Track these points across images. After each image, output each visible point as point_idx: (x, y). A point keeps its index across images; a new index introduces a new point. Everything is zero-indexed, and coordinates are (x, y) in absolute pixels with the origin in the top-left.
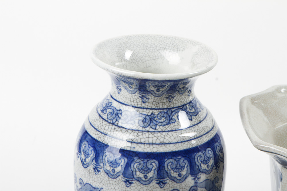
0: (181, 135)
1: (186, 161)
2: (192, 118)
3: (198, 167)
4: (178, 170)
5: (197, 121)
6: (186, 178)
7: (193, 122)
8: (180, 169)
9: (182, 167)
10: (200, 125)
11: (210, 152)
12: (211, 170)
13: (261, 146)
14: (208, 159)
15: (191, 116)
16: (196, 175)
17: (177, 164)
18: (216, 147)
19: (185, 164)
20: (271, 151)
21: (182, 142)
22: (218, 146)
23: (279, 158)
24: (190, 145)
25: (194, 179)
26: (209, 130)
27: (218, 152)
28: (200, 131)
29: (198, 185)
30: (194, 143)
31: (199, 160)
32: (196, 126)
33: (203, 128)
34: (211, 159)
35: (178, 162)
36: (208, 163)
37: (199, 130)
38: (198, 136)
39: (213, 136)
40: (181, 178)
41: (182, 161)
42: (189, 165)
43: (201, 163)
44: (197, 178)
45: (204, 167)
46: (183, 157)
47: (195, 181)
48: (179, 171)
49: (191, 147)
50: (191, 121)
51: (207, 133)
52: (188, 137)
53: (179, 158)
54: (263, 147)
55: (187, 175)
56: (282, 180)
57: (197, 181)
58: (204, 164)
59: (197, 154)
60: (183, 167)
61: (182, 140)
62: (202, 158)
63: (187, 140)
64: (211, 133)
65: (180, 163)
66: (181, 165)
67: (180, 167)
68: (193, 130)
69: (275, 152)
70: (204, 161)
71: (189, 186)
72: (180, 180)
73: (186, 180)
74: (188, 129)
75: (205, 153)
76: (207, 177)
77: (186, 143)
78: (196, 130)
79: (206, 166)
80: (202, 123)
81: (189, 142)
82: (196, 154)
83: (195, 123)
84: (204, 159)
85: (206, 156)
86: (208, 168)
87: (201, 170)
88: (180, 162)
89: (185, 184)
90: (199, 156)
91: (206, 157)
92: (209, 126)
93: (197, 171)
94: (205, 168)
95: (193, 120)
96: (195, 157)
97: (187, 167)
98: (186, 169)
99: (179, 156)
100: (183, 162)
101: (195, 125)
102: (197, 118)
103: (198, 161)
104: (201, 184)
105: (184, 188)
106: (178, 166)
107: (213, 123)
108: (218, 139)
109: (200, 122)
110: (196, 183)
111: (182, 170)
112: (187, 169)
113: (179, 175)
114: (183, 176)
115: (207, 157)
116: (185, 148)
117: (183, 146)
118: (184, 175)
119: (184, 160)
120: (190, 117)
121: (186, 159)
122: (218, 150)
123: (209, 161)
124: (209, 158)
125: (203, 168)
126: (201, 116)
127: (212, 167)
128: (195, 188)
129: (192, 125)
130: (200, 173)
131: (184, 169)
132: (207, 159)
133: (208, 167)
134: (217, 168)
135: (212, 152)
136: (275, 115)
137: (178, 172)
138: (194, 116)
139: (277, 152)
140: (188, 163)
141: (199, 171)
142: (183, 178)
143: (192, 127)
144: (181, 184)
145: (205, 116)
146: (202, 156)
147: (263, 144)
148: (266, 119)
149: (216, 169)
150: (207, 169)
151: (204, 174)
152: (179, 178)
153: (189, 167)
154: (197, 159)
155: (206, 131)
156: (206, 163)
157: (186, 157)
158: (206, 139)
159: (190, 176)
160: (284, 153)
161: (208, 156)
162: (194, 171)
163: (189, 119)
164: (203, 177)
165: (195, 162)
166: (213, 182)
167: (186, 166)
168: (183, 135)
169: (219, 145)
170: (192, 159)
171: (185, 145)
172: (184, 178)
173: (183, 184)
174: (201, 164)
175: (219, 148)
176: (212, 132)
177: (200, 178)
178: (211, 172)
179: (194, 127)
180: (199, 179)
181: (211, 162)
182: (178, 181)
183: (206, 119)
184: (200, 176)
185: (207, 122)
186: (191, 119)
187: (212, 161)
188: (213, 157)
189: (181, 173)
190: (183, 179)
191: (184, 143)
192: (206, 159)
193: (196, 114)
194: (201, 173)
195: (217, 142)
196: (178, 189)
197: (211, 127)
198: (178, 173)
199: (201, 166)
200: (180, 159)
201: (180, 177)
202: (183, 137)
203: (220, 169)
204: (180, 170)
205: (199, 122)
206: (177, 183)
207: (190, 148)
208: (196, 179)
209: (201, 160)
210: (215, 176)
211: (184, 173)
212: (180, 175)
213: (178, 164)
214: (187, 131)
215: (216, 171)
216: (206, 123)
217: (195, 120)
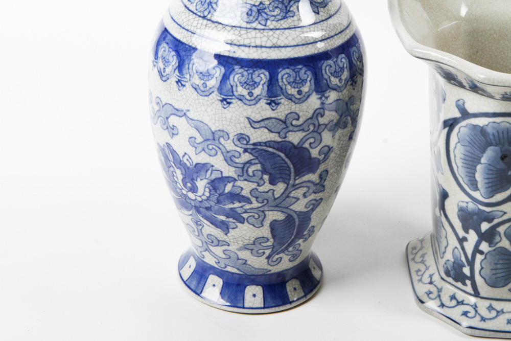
0: (302, 35)
1: (309, 73)
2: (320, 10)
3: (326, 82)
4: (297, 85)
5: (325, 15)
6: (308, 96)
7: (320, 16)
8: (300, 83)
9: (303, 80)
10: (330, 21)
11: (343, 60)
12: (344, 86)
13: (418, 52)
14: (341, 71)
15: (317, 7)
16: (323, 93)
17: (296, 77)
18: (353, 54)
19: (308, 77)
21: (303, 45)
22: (356, 53)
23: (443, 69)
24: (315, 49)
25: (321, 98)
26: (343, 28)
27: (355, 60)
28: (330, 30)
29: (326, 106)
30: (321, 47)
31: (328, 71)
32: (325, 22)
33: (335, 26)
34: (345, 70)
35: (298, 73)
36: (341, 75)
37: (328, 29)
38: (327, 36)
39: (348, 37)
40: (302, 96)
41: (303, 71)
42: (313, 78)
43: (330, 75)
44: (325, 97)
45: (334, 81)
46: (305, 66)
47: (322, 101)
48: (299, 87)
49: (316, 52)
50: (317, 15)
51: (340, 33)
52: (312, 37)
53: (299, 68)
54: (420, 53)
55: (311, 92)
56: (446, 101)
57: (324, 101)
58: (335, 77)
59: (326, 62)
60: (305, 81)
61: (303, 42)
62: (332, 69)
63: (312, 41)
64: (346, 33)
65: (301, 76)
66: (302, 78)
67: (300, 81)
68: (321, 28)
69: (436, 60)
70: (336, 73)
71: (312, 108)
72: (299, 99)
73: (309, 100)
74: (313, 26)
75: (336, 61)
76: (339, 96)
77: (310, 46)
78: (325, 28)
79: (337, 80)
80: (332, 17)
81: (313, 44)
82: (324, 63)
83: (324, 18)
84: (334, 69)
85: (338, 65)
86: (341, 83)
87: (330, 86)
88: (300, 73)
89: (308, 105)
90: (328, 65)
91: (337, 67)
92: (343, 23)
93: (325, 87)
94: (335, 83)
95: (321, 13)
96: (322, 66)
97: (310, 81)
98: (308, 84)
99: (299, 65)
100: (305, 73)
101: (323, 21)
102: (326, 11)
103: (326, 73)
104: (330, 106)
105: (305, 110)
106: (298, 79)
107: (349, 19)
108: (356, 41)
109: (330, 17)
110: (323, 104)
111: (303, 85)
112: (311, 83)
113: (298, 92)
114: (304, 94)
115: (340, 67)
116: (308, 53)
117: (305, 50)
118: (306, 93)
119: (306, 71)
120: (316, 9)
121: (309, 70)
122: (355, 58)
123: (343, 73)
124: (342, 69)
125: (333, 83)
126: (332, 9)
127: (346, 82)
128: (322, 111)
129: (318, 21)
130: (329, 91)
131: (306, 83)
132: (340, 69)
133: (341, 81)
134: (354, 84)
135: (347, 60)
136: (438, 10)
137: (297, 88)
138: (322, 7)
139: (439, 61)
140: (311, 74)
141: (327, 87)
142: (304, 96)
143: (319, 24)
144: (301, 104)
145: (338, 8)
146: (332, 65)
147: (419, 49)
148: (425, 15)
149: (352, 84)
150: (339, 84)
151: (335, 91)
152: (298, 96)
153: (313, 81)
154: (325, 69)
155: (339, 30)
156: (337, 76)
157: (309, 66)
158: (338, 41)
159: (314, 93)
160: (450, 61)
161: (341, 65)
162: (321, 88)
163: (314, 12)
164: (333, 96)
165: (322, 75)
166: (347, 104)
167: (309, 79)
168: (306, 35)
169: (357, 50)
170: (317, 70)
171: (308, 49)
172: (306, 96)
173: (303, 104)
174: (331, 78)
175: (357, 55)
176: (347, 31)
177: (329, 96)
178: (345, 88)
179: (322, 23)
180: (327, 98)
181: (345, 75)
182: (297, 101)
183: (339, 13)
184: (329, 94)
185: (341, 17)
186: (317, 12)
187: (347, 73)
188: (348, 67)
189: (301, 89)
190: (305, 98)
191: (306, 46)
192: (337, 71)
193: (324, 5)
194: (331, 90)
195: (355, 46)
196: (297, 112)
197: (346, 24)
198: (297, 90)
199: (330, 80)
200: (301, 69)
201: (299, 94)
202: (305, 37)
203: (357, 85)
204: (301, 85)
205: (328, 16)
206: (296, 103)
207: (316, 54)
208: (323, 98)
209: (330, 71)
210: (351, 96)
211: (305, 89)
212: (300, 92)
213: (298, 76)
214: (312, 29)
215: (351, 87)
216: (339, 19)
217: (323, 14)
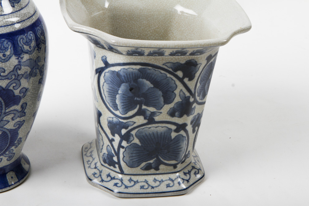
0: (4, 21)
1: (9, 43)
2: (15, 5)
3: (20, 48)
4: (2, 51)
5: (19, 8)
6: (10, 58)
7: (15, 8)
8: (4, 50)
9: (6, 48)
10: (22, 11)
11: (31, 35)
12: (33, 50)
13: (75, 28)
14: (30, 41)
15: (13, 3)
16: (19, 56)
17: (1, 46)
18: (38, 31)
19: (9, 46)
20: (83, 32)
21: (5, 26)
22: (40, 30)
23: (91, 38)
24: (13, 28)
25: (18, 59)
26: (30, 15)
27: (39, 35)
28: (22, 17)
29: (22, 63)
30: (18, 26)
31: (21, 42)
32: (18, 12)
33: (25, 14)
34: (33, 41)
35: (2, 44)
36: (30, 44)
37: (20, 16)
38: (20, 20)
39: (34, 21)
40: (6, 58)
41: (5, 42)
42: (12, 47)
43: (23, 44)
44: (20, 57)
45: (26, 48)
46: (7, 39)
47: (19, 60)
48: (3, 52)
49: (13, 30)
50: (13, 8)
51: (29, 18)
52: (11, 21)
53: (3, 41)
54: (77, 29)
55: (11, 55)
56: (96, 58)
57: (20, 60)
58: (26, 45)
59: (20, 36)
60: (7, 48)
61: (5, 25)
62: (24, 40)
63: (10, 24)
64: (33, 18)
65: (4, 45)
66: (5, 47)
67: (4, 48)
68: (16, 15)
70: (27, 43)
71: (13, 65)
72: (4, 60)
73: (11, 60)
74: (11, 14)
75: (27, 35)
76: (30, 57)
77: (9, 27)
78: (19, 16)
79: (28, 47)
80: (23, 9)
81: (11, 26)
82: (18, 37)
83: (18, 10)
84: (26, 41)
85: (28, 38)
86: (30, 49)
87: (24, 51)
88: (4, 44)
89: (10, 63)
90: (21, 38)
91: (28, 39)
92: (30, 12)
93: (20, 51)
94: (27, 49)
95: (16, 7)
96: (17, 39)
97: (10, 48)
98: (9, 50)
99: (3, 39)
100: (7, 44)
101: (17, 11)
102: (19, 5)
103: (21, 43)
104: (24, 63)
105: (8, 66)
106: (2, 47)
107: (34, 10)
108: (40, 23)
109: (22, 9)
110: (19, 62)
111: (6, 51)
112: (11, 50)
113: (3, 55)
114: (7, 56)
115: (29, 39)
116: (8, 31)
117: (6, 29)
118: (8, 55)
119: (7, 42)
120: (12, 4)
121: (10, 41)
122: (39, 34)
123: (31, 43)
124: (31, 40)
125: (25, 49)
126: (23, 4)
127: (34, 48)
128: (19, 66)
129: (14, 11)
130: (23, 54)
131: (8, 49)
132: (29, 41)
133: (30, 48)
134: (39, 49)
135: (34, 35)
136: (91, 4)
137: (2, 52)
138: (16, 3)
139: (88, 33)
140: (11, 44)
141: (22, 52)
142: (7, 57)
143: (14, 13)
144: (6, 63)
145: (27, 3)
146: (24, 38)
147: (76, 26)
148: (83, 7)
149: (38, 49)
150: (29, 50)
151: (27, 54)
152: (3, 58)
153: (12, 48)
154: (20, 41)
155: (28, 17)
156: (28, 44)
157: (9, 39)
158: (28, 23)
159: (14, 56)
160: (94, 33)
161: (30, 38)
162: (18, 52)
163: (12, 6)
164: (26, 57)
165: (18, 44)
166: (35, 61)
167: (9, 47)
168: (6, 20)
169: (40, 29)
170: (15, 41)
171: (8, 29)
172: (9, 57)
173: (7, 63)
174: (24, 46)
175: (40, 32)
176: (34, 17)
177: (23, 57)
178: (33, 52)
179: (16, 13)
180: (22, 58)
181: (33, 44)
182: (3, 61)
183: (28, 6)
184: (23, 56)
185: (29, 8)
186: (13, 6)
187: (34, 43)
188: (35, 39)
189: (5, 53)
190: (8, 59)
191: (7, 27)
192: (27, 41)
193: (18, 2)
194: (24, 53)
195: (39, 26)
196: (3, 67)
197: (32, 13)
198: (2, 54)
199: (23, 47)
200: (4, 41)
201: (4, 57)
202: (6, 21)
203: (41, 50)
204: (5, 51)
205: (21, 8)
206: (2, 62)
207: (13, 32)
208: (20, 59)
209: (23, 42)
210: (38, 56)
211: (8, 53)
212: (4, 55)
213: (2, 45)
214: (10, 16)
215: (37, 51)
216: (28, 10)
217: (17, 7)
